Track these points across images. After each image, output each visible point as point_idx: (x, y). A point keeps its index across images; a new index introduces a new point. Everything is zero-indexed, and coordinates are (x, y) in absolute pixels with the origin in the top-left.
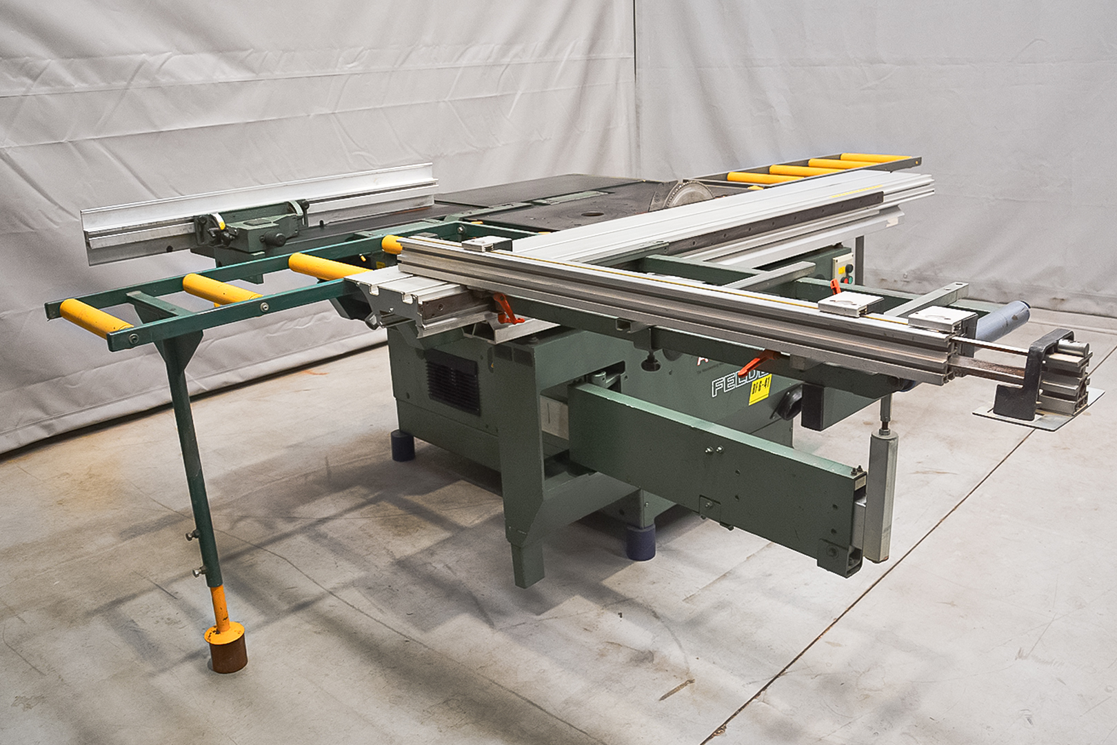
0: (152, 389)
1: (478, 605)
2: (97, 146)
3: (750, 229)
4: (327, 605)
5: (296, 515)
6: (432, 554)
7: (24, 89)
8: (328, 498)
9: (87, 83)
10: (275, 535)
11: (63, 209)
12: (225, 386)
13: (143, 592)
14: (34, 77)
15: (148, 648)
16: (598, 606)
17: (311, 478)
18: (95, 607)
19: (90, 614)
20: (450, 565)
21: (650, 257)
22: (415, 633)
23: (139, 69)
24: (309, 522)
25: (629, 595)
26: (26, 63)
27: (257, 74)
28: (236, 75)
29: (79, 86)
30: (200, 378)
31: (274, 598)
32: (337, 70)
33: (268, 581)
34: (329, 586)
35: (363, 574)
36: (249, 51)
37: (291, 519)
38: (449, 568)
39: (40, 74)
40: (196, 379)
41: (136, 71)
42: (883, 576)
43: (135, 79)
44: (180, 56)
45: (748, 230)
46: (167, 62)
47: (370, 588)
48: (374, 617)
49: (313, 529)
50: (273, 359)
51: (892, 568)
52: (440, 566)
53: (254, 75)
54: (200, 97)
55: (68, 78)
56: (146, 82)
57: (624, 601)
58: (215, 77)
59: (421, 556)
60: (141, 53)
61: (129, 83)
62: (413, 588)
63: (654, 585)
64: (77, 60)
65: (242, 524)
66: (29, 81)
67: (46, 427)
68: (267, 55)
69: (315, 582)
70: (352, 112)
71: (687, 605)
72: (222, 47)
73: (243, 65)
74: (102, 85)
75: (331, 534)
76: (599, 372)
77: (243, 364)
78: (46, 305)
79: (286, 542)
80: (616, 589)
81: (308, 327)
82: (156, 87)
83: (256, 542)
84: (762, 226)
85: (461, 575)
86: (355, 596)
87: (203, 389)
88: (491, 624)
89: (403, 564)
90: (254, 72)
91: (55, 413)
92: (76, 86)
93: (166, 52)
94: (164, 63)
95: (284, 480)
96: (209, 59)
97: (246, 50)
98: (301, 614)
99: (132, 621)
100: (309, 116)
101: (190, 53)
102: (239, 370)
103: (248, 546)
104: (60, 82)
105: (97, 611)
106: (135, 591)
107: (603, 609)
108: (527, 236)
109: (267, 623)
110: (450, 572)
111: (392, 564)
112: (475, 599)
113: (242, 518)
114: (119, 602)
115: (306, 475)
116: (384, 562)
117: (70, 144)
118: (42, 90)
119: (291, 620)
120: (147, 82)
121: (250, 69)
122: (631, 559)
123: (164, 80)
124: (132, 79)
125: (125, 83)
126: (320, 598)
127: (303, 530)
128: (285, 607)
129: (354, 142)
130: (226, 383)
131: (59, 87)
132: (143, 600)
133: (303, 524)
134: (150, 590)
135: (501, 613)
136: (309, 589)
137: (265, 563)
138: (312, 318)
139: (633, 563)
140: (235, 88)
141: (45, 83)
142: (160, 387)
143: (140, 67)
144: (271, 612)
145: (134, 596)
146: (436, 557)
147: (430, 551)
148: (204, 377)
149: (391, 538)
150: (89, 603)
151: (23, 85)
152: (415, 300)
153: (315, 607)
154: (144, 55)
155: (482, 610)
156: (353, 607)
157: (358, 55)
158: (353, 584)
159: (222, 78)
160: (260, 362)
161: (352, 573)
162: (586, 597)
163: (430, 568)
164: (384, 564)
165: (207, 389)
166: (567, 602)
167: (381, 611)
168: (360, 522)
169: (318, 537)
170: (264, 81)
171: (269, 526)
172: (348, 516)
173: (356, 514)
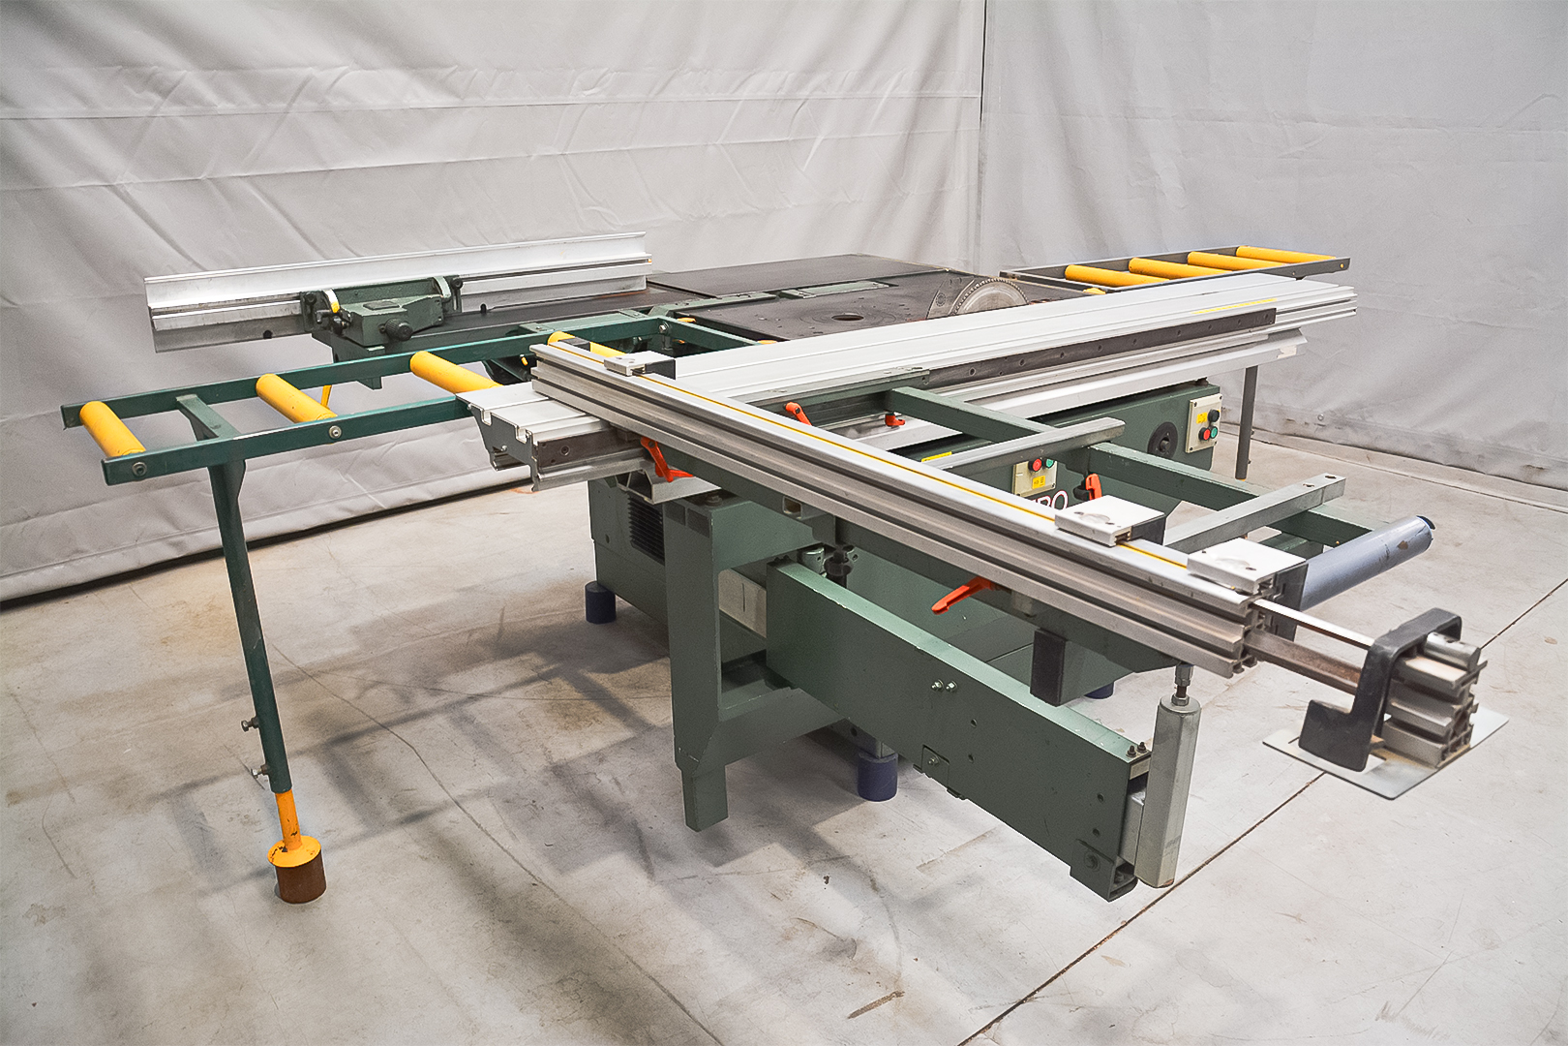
0: (313, 503)
1: (641, 841)
2: (246, 185)
3: (1062, 354)
4: (449, 821)
6: (601, 761)
7: (150, 108)
9: (234, 103)
10: (410, 712)
12: (408, 504)
13: (226, 775)
14: (165, 93)
15: (209, 854)
16: (799, 861)
18: (163, 790)
19: (154, 798)
20: (620, 779)
21: (896, 390)
22: (548, 874)
23: (303, 88)
25: (847, 851)
26: (153, 74)
27: (462, 99)
28: (433, 99)
29: (223, 106)
30: (377, 492)
31: (384, 802)
32: (570, 97)
33: (382, 777)
34: (456, 792)
35: (504, 779)
36: (453, 69)
37: (437, 692)
38: (618, 783)
39: (173, 88)
40: (371, 493)
41: (300, 90)
42: (1207, 863)
43: (298, 99)
44: (359, 72)
45: (1058, 356)
46: (344, 78)
47: (508, 802)
48: (502, 845)
49: (458, 710)
50: (473, 472)
51: (1223, 851)
52: (605, 779)
53: (457, 100)
54: (383, 127)
55: (210, 96)
56: (311, 105)
57: (837, 859)
58: (405, 101)
59: (584, 761)
60: (306, 67)
61: (290, 105)
62: (563, 808)
63: (884, 840)
64: (221, 73)
65: (372, 693)
66: (156, 98)
67: (175, 545)
68: (476, 73)
69: (441, 786)
70: (590, 153)
71: (920, 875)
72: (415, 62)
73: (444, 86)
74: (254, 106)
75: (479, 719)
76: (814, 548)
77: (433, 477)
78: (62, 408)
79: (420, 723)
80: (831, 840)
82: (325, 111)
83: (383, 720)
84: (1081, 352)
85: (631, 796)
86: (486, 811)
87: (380, 506)
88: (649, 870)
89: (559, 772)
90: (458, 96)
91: (187, 527)
92: (219, 107)
93: (338, 66)
94: (335, 82)
95: (444, 635)
96: (399, 77)
97: (446, 66)
98: (412, 829)
99: (202, 814)
100: (529, 156)
101: (373, 69)
102: (428, 485)
103: (372, 724)
104: (199, 101)
105: (164, 795)
106: (215, 773)
107: (805, 868)
108: (741, 344)
109: (364, 836)
110: (616, 788)
111: (546, 769)
112: (638, 832)
113: (374, 685)
114: (193, 786)
115: (472, 632)
116: (536, 764)
117: (209, 182)
118: (173, 110)
119: (396, 837)
120: (313, 104)
121: (452, 91)
122: (861, 796)
123: (336, 103)
124: (293, 100)
125: (285, 105)
126: (440, 808)
127: (447, 708)
128: (393, 815)
129: (589, 194)
130: (410, 500)
131: (196, 107)
132: (223, 786)
133: (450, 700)
134: (236, 773)
135: (668, 857)
136: (430, 793)
137: (386, 751)
139: (862, 802)
140: (431, 116)
141: (179, 101)
142: (323, 501)
143: (305, 83)
144: (374, 821)
145: (213, 780)
146: (605, 766)
147: (600, 757)
148: (382, 492)
149: (555, 730)
150: (158, 783)
151: (149, 102)
152: (530, 439)
153: (431, 820)
154: (310, 68)
155: (644, 849)
156: (479, 826)
157: (602, 77)
158: (488, 793)
159: (415, 103)
160: (457, 475)
161: (491, 776)
162: (787, 846)
163: (593, 780)
164: (534, 768)
165: (385, 507)
166: (760, 852)
167: (513, 836)
168: (521, 705)
169: (463, 721)
170: (470, 109)
171: (406, 698)
172: (508, 694)
173: (519, 692)
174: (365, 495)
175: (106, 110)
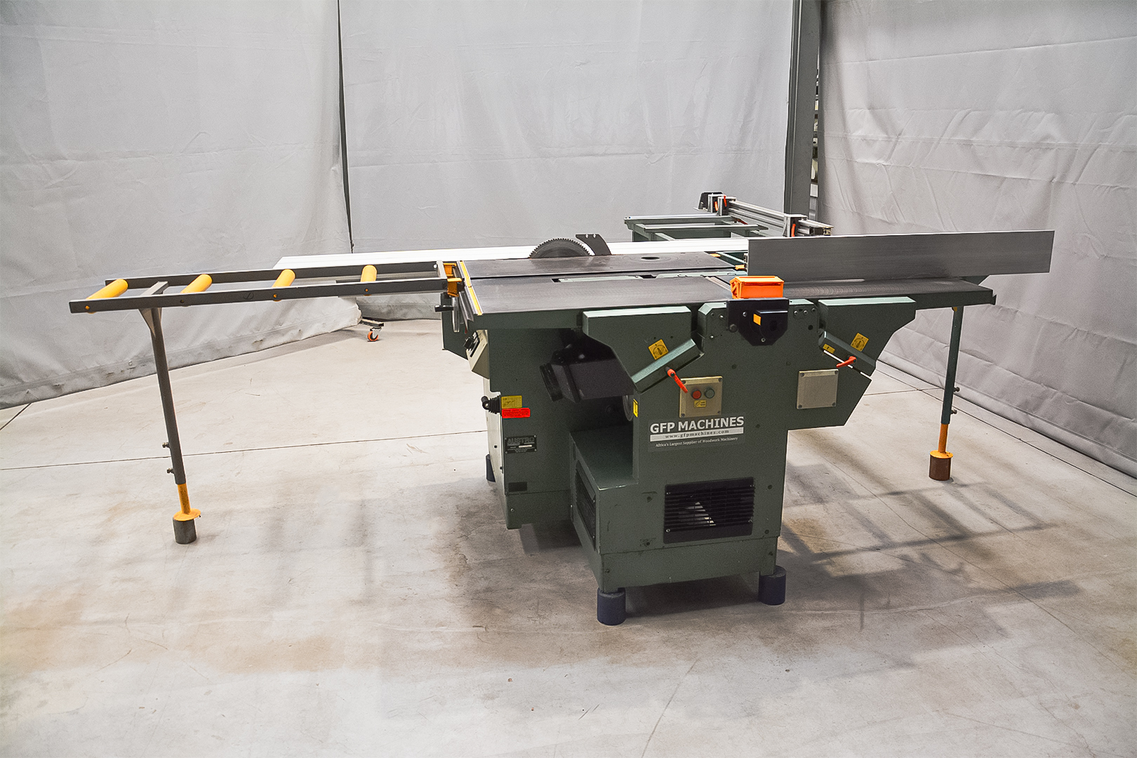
5: (900, 561)
6: (796, 501)
8: (867, 571)
10: (920, 547)
17: (883, 601)
22: (829, 465)
24: (889, 551)
31: (917, 504)
33: (922, 514)
34: (877, 500)
35: (851, 501)
37: (904, 558)
47: (848, 493)
48: (850, 478)
49: (885, 545)
59: (804, 502)
62: (820, 485)
75: (870, 535)
79: (909, 538)
83: (936, 545)
86: (859, 490)
89: (820, 500)
95: (914, 607)
99: (1017, 512)
103: (943, 544)
105: (1049, 526)
109: (919, 491)
111: (827, 502)
113: (955, 572)
114: (1038, 529)
115: (888, 606)
116: (833, 505)
119: (903, 489)
126: (882, 495)
127: (893, 545)
128: (908, 496)
133: (893, 551)
136: (889, 501)
137: (925, 527)
144: (918, 496)
145: (1027, 529)
147: (796, 503)
149: (821, 520)
150: (1061, 533)
158: (859, 497)
163: (802, 493)
167: (844, 479)
168: (842, 539)
169: (881, 536)
171: (925, 557)
172: (851, 548)
173: (843, 548)
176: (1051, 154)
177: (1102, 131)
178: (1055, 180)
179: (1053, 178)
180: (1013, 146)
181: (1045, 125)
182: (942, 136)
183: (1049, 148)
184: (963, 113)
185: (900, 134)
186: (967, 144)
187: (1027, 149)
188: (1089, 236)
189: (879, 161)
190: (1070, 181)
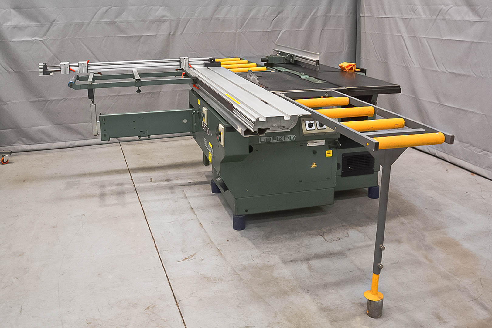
2: (425, 40)
7: (411, 16)
9: (425, 14)
11: (412, 61)
26: (413, 7)
27: (481, 18)
28: (473, 18)
30: (437, 150)
36: (480, 6)
39: (416, 11)
40: (436, 149)
41: (440, 12)
43: (439, 15)
44: (455, 7)
46: (450, 9)
50: (462, 160)
54: (458, 26)
58: (465, 18)
60: (442, 5)
61: (437, 17)
64: (425, 6)
68: (488, 8)
72: (470, 4)
73: (477, 13)
74: (429, 17)
77: (451, 154)
81: (479, 154)
82: (444, 20)
87: (436, 155)
90: (480, 17)
92: (423, 16)
93: (450, 5)
94: (449, 10)
96: (465, 9)
97: (478, 6)
101: (459, 6)
102: (450, 156)
117: (418, 38)
118: (415, 17)
120: (442, 17)
121: (479, 16)
123: (447, 17)
124: (438, 15)
138: (482, 151)
140: (471, 24)
141: (416, 15)
151: (411, 14)
154: (443, 6)
159: (467, 18)
170: (483, 22)
174: (434, 148)
175: (405, 16)
176: (167, 23)
177: (192, 12)
178: (171, 34)
179: (171, 32)
180: (144, 21)
181: (160, 12)
182: (91, 20)
183: (165, 21)
184: (106, 8)
185: (53, 22)
186: (113, 23)
187: (153, 22)
188: (194, 53)
189: (33, 39)
190: (179, 33)
